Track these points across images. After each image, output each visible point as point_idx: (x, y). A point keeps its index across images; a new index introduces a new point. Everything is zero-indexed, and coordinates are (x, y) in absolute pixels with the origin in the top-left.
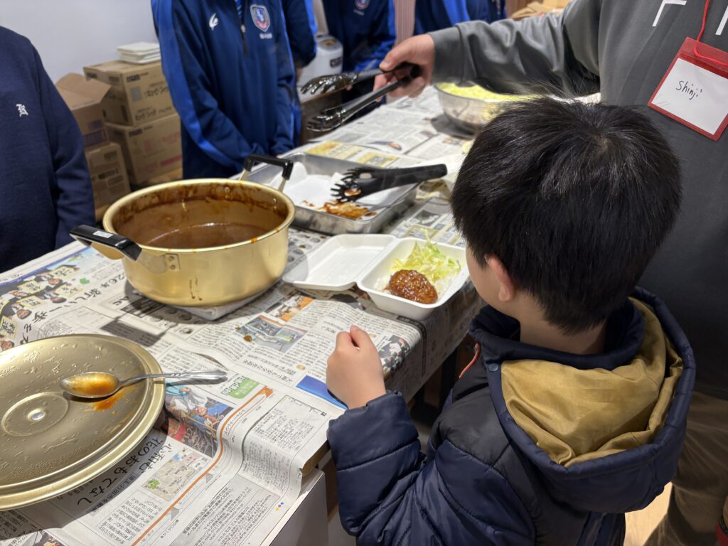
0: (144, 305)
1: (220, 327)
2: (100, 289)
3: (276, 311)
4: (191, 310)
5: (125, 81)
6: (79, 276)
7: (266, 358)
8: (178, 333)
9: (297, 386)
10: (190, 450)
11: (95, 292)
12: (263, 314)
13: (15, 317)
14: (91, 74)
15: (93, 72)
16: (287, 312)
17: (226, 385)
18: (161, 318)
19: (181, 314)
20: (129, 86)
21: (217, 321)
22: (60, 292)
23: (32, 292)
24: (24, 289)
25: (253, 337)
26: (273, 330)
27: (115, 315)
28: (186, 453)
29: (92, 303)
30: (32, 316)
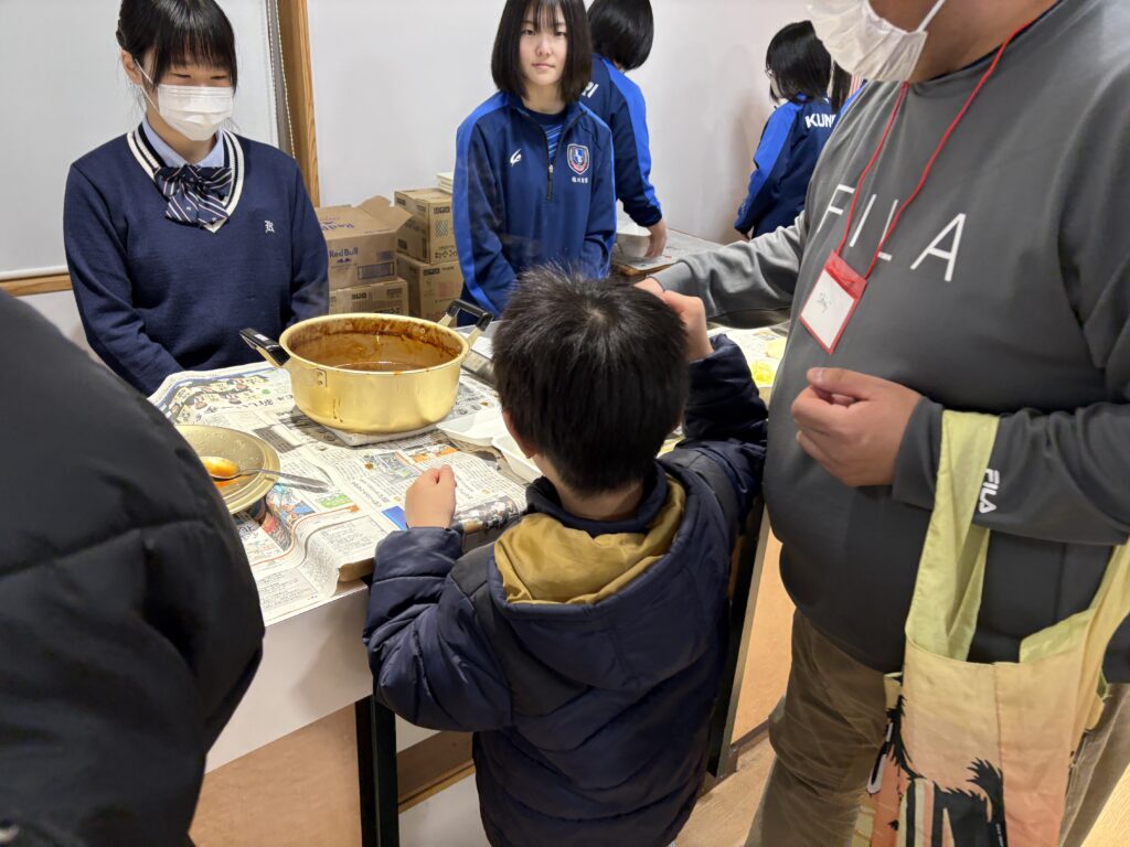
0: (300, 421)
1: (355, 451)
2: (274, 401)
3: (413, 452)
4: (339, 433)
5: (432, 211)
6: (263, 386)
7: (373, 485)
8: (313, 448)
9: (384, 512)
10: (271, 541)
11: (269, 402)
12: (400, 451)
13: (193, 407)
14: (401, 201)
15: (403, 198)
16: (424, 455)
17: (324, 495)
18: (308, 434)
19: (327, 434)
20: (434, 218)
21: (355, 447)
22: (241, 396)
23: (218, 390)
24: (214, 387)
25: (375, 466)
26: (398, 464)
27: (271, 422)
28: (267, 543)
29: (260, 411)
30: (206, 408)
